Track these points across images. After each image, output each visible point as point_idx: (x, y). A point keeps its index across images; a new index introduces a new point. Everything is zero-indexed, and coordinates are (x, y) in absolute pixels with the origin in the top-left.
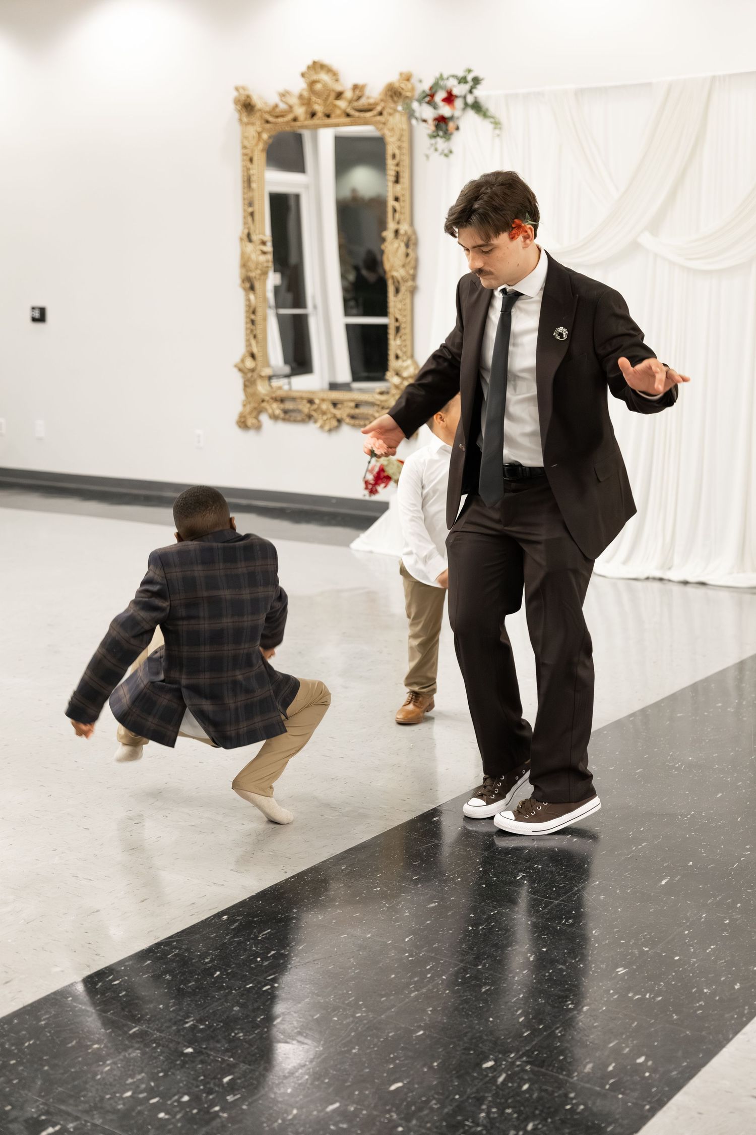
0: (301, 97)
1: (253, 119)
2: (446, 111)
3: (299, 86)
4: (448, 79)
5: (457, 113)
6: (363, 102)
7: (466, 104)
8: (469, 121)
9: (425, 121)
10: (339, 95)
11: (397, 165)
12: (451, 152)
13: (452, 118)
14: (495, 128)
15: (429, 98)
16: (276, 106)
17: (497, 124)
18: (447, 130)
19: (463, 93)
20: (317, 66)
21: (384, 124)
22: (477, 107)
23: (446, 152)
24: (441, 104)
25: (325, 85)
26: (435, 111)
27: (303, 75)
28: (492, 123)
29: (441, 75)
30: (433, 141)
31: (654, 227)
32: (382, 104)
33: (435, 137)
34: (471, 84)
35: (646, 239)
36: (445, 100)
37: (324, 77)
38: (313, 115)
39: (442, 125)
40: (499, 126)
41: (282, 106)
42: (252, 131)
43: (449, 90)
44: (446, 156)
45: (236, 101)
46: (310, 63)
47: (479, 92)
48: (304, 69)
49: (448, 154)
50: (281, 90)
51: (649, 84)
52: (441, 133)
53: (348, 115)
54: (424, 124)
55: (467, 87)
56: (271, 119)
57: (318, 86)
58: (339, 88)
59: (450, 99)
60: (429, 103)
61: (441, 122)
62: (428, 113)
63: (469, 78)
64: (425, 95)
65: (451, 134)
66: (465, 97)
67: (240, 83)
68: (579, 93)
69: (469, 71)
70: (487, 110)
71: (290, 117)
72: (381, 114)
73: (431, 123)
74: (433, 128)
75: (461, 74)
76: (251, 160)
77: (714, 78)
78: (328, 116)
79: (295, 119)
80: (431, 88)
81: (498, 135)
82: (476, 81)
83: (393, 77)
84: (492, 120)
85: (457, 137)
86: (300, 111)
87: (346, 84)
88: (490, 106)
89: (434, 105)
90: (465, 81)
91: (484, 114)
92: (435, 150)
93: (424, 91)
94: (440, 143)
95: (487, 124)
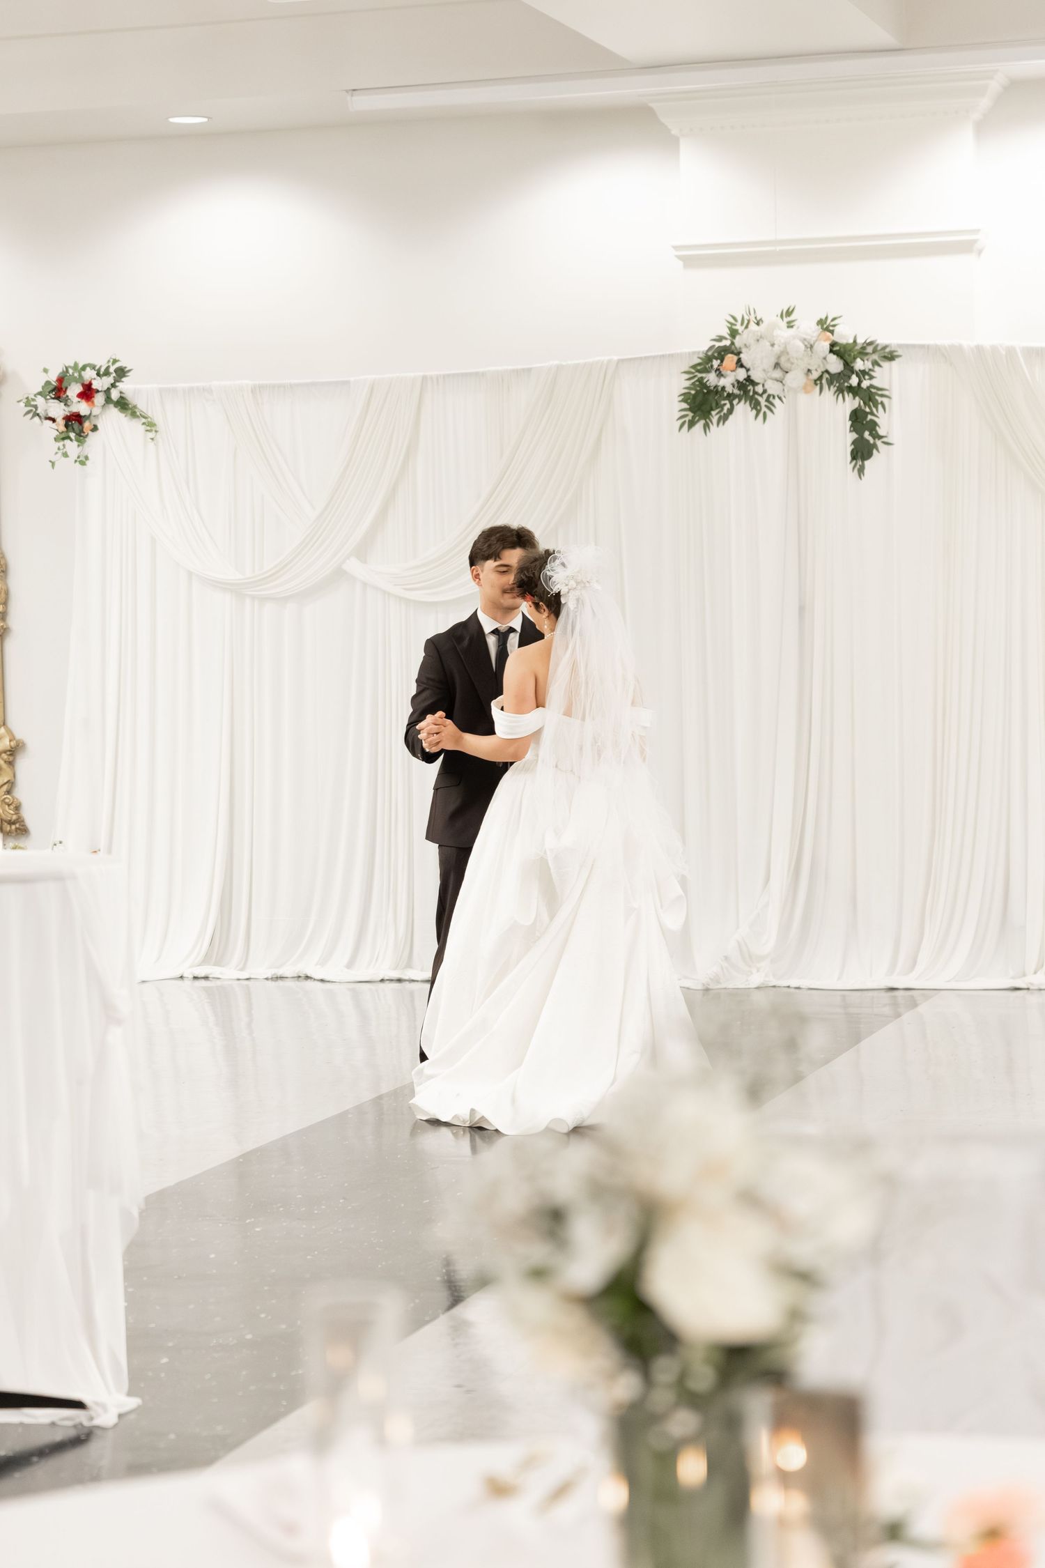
2: (82, 408)
4: (84, 368)
5: (96, 411)
7: (108, 400)
8: (110, 421)
9: (54, 420)
12: (87, 458)
13: (88, 417)
14: (147, 431)
15: (58, 391)
17: (150, 426)
18: (82, 431)
19: (105, 388)
22: (123, 404)
23: (82, 458)
24: (76, 399)
26: (66, 408)
28: (144, 424)
29: (76, 364)
30: (61, 444)
31: (362, 552)
33: (63, 439)
34: (114, 375)
35: (353, 566)
36: (81, 395)
39: (76, 425)
40: (153, 429)
43: (87, 383)
44: (83, 463)
47: (126, 386)
49: (82, 461)
51: (345, 383)
52: (72, 435)
54: (49, 423)
55: (110, 380)
59: (87, 393)
60: (58, 398)
61: (75, 421)
62: (58, 410)
63: (112, 370)
64: (51, 388)
65: (87, 435)
66: (107, 392)
68: (257, 390)
69: (115, 361)
70: (135, 407)
73: (60, 421)
74: (62, 428)
75: (102, 363)
77: (424, 378)
80: (60, 380)
81: (152, 439)
82: (121, 373)
84: (144, 420)
85: (93, 439)
88: (141, 404)
89: (66, 402)
90: (107, 373)
91: (134, 415)
92: (65, 455)
93: (48, 383)
94: (72, 446)
95: (137, 426)
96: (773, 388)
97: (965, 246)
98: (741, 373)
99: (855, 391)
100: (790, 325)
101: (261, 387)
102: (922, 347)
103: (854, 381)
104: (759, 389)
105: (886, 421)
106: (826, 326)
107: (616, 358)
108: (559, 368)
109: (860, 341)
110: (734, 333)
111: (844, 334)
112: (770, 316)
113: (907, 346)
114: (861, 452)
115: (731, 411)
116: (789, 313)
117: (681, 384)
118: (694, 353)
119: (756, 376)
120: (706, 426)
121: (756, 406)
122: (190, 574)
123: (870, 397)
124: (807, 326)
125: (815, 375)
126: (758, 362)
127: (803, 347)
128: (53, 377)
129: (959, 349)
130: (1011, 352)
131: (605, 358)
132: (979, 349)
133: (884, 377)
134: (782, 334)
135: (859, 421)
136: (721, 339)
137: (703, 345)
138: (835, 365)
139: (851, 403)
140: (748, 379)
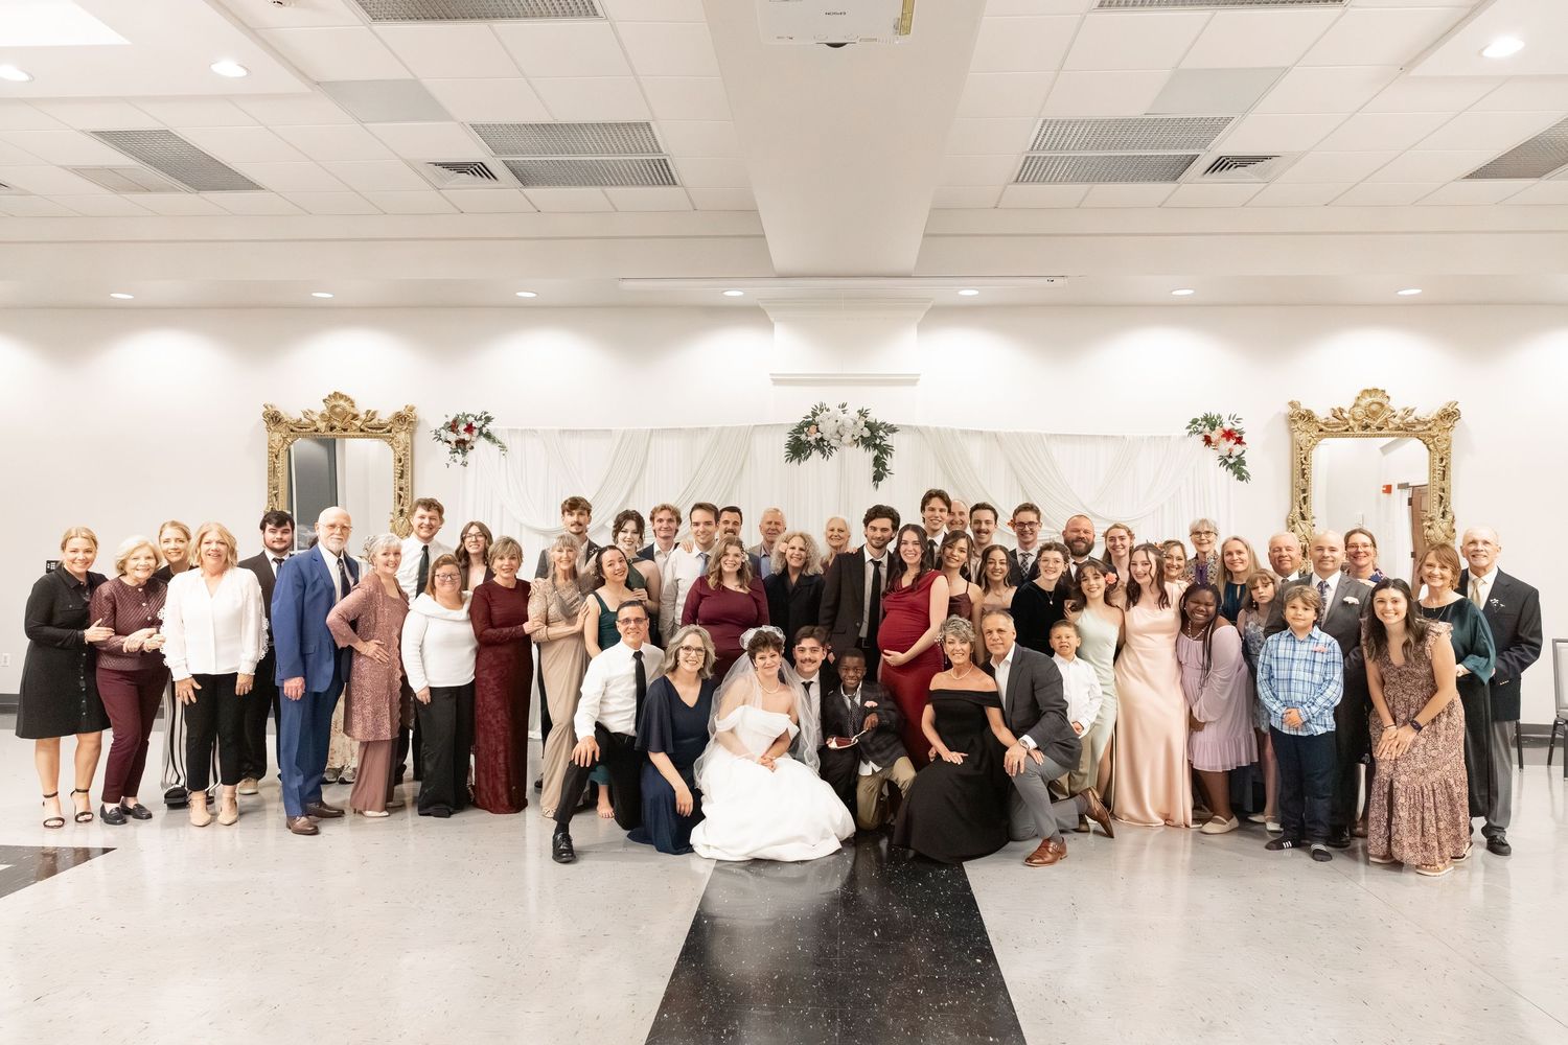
0: (322, 415)
1: (280, 428)
2: (466, 437)
3: (321, 408)
4: (468, 416)
5: (474, 438)
6: (375, 422)
7: (481, 433)
8: (481, 444)
9: (450, 442)
10: (355, 417)
11: (402, 466)
12: (468, 463)
13: (468, 442)
14: (501, 450)
15: (453, 427)
16: (301, 420)
17: (503, 448)
18: (465, 449)
19: (479, 427)
20: (336, 395)
21: (393, 438)
22: (488, 436)
24: (463, 432)
25: (344, 409)
26: (457, 437)
27: (324, 401)
29: (463, 414)
30: (452, 455)
32: (391, 425)
33: (455, 453)
34: (484, 420)
36: (466, 430)
37: (342, 402)
38: (332, 428)
39: (462, 445)
40: (506, 449)
41: (304, 420)
42: (277, 436)
43: (469, 424)
44: (465, 465)
45: (265, 415)
46: (332, 393)
47: (490, 427)
48: (326, 397)
49: (465, 464)
50: (305, 409)
51: (611, 431)
52: (459, 451)
53: (362, 430)
54: (447, 444)
55: (482, 423)
56: (295, 429)
57: (338, 410)
58: (355, 413)
59: (469, 429)
60: (453, 431)
61: (461, 443)
62: (452, 437)
63: (485, 417)
64: (448, 426)
65: (467, 451)
66: (480, 429)
67: (269, 402)
69: (486, 413)
70: (496, 438)
71: (312, 428)
72: (390, 431)
73: (453, 443)
74: (454, 447)
75: (479, 414)
76: (276, 457)
77: (652, 430)
78: (345, 430)
79: (316, 431)
80: (455, 421)
81: (503, 455)
82: (488, 419)
83: (401, 408)
84: (499, 445)
85: (470, 453)
86: (322, 425)
87: (361, 409)
88: (498, 436)
89: (457, 433)
90: (480, 419)
91: (494, 441)
92: (455, 461)
93: (447, 423)
94: (459, 457)
95: (496, 447)
96: (833, 443)
97: (911, 381)
98: (819, 436)
99: (876, 446)
100: (844, 412)
101: (564, 431)
102: (909, 426)
103: (878, 441)
104: (826, 443)
105: (890, 463)
106: (863, 413)
107: (753, 425)
108: (723, 429)
109: (879, 422)
110: (815, 414)
111: (871, 418)
112: (833, 406)
113: (902, 426)
114: (878, 477)
115: (810, 454)
116: (844, 406)
117: (786, 439)
118: (792, 424)
119: (826, 437)
120: (799, 461)
121: (823, 452)
122: (521, 524)
123: (884, 450)
124: (853, 413)
125: (856, 437)
126: (827, 428)
127: (851, 423)
128: (450, 420)
129: (927, 428)
130: (953, 431)
131: (747, 424)
132: (937, 428)
133: (890, 440)
134: (841, 416)
135: (879, 463)
136: (807, 417)
137: (799, 420)
138: (867, 433)
139: (874, 453)
140: (822, 439)
